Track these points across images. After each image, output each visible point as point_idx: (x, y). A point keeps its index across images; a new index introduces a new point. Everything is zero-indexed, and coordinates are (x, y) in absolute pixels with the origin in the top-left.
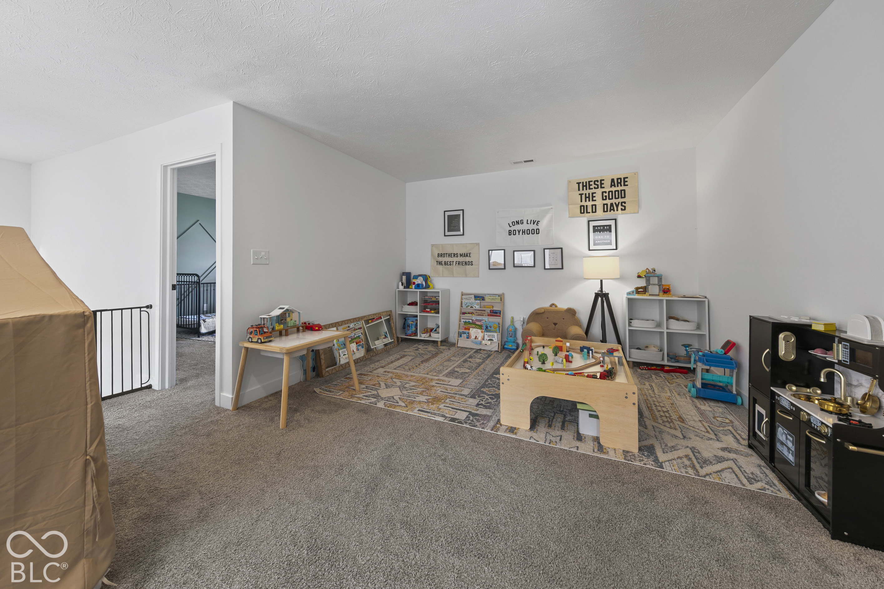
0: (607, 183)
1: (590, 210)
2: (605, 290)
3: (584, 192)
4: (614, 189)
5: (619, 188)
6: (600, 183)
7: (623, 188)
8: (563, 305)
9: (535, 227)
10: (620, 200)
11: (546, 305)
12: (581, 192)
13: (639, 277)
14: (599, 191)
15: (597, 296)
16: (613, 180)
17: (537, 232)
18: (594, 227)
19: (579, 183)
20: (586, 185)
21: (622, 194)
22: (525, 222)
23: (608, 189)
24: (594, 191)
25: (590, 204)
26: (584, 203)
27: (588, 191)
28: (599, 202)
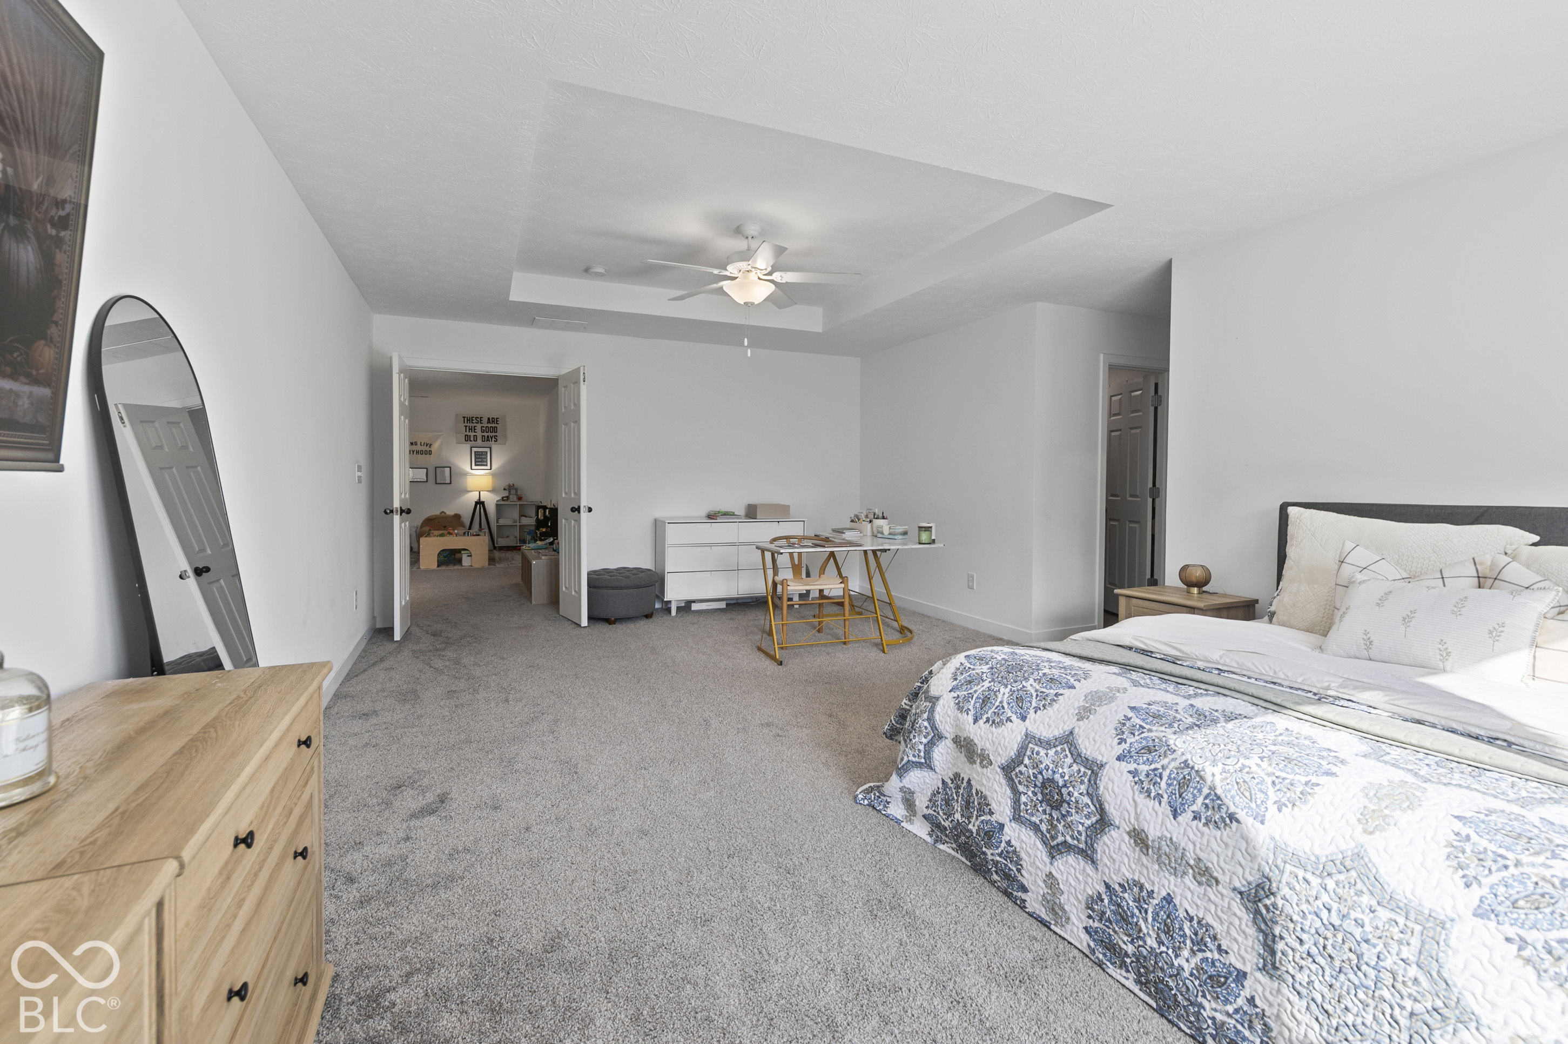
0: (485, 420)
1: (472, 439)
2: (482, 499)
3: (468, 425)
4: (489, 425)
5: (493, 425)
6: (479, 420)
7: (496, 425)
8: (450, 512)
9: (428, 448)
10: (494, 434)
11: (438, 513)
12: (466, 424)
13: (505, 489)
14: (479, 426)
15: (477, 503)
16: (489, 419)
17: (430, 453)
18: (475, 452)
19: (464, 418)
20: (470, 420)
21: (495, 430)
22: (419, 444)
23: (485, 425)
24: (475, 425)
25: (472, 434)
26: (467, 433)
27: (471, 425)
28: (479, 434)
